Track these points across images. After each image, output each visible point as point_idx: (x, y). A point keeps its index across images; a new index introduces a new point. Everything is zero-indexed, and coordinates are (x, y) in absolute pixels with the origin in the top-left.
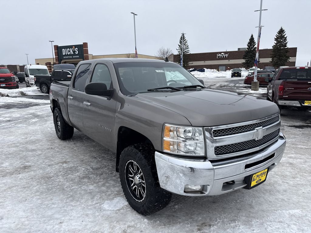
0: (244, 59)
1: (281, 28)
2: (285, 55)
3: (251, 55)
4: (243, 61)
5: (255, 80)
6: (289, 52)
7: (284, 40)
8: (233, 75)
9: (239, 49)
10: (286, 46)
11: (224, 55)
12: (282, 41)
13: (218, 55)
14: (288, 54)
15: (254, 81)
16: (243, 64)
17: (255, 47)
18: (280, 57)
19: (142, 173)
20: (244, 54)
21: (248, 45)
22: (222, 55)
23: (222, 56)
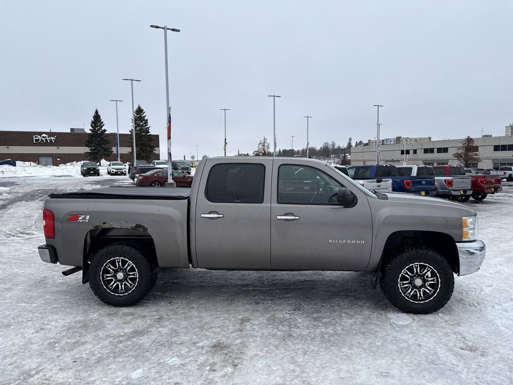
0: (87, 146)
1: (139, 106)
2: (149, 145)
3: (99, 142)
4: (86, 150)
5: (170, 180)
6: (153, 140)
7: (145, 123)
8: (86, 173)
9: (72, 130)
10: (149, 132)
11: (48, 138)
12: (142, 125)
13: (35, 137)
14: (152, 144)
15: (169, 182)
16: (87, 155)
17: (104, 130)
18: (143, 146)
20: (87, 139)
21: (91, 125)
22: (43, 137)
23: (44, 139)
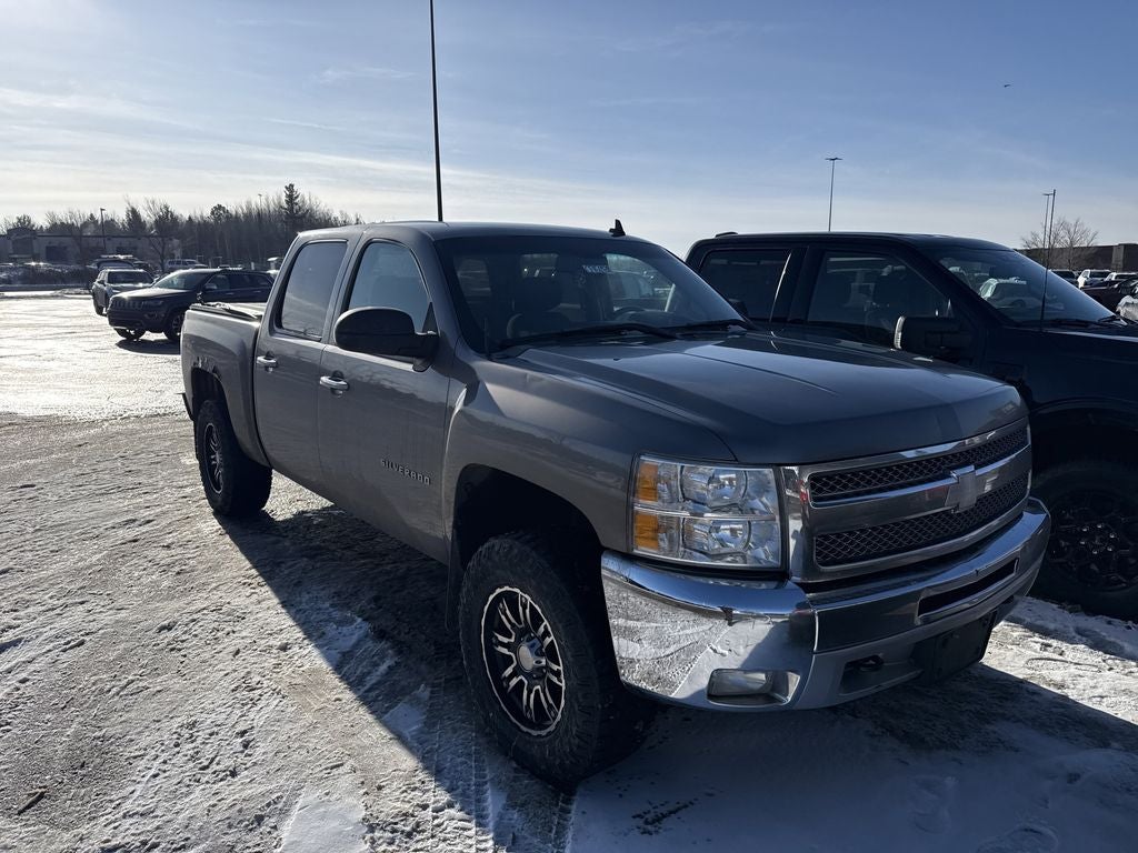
19: (552, 637)
